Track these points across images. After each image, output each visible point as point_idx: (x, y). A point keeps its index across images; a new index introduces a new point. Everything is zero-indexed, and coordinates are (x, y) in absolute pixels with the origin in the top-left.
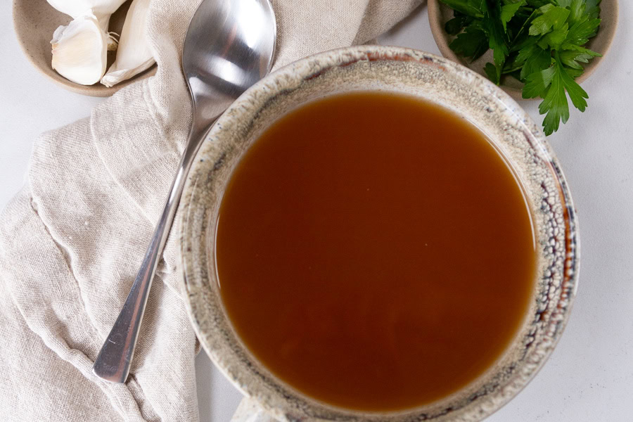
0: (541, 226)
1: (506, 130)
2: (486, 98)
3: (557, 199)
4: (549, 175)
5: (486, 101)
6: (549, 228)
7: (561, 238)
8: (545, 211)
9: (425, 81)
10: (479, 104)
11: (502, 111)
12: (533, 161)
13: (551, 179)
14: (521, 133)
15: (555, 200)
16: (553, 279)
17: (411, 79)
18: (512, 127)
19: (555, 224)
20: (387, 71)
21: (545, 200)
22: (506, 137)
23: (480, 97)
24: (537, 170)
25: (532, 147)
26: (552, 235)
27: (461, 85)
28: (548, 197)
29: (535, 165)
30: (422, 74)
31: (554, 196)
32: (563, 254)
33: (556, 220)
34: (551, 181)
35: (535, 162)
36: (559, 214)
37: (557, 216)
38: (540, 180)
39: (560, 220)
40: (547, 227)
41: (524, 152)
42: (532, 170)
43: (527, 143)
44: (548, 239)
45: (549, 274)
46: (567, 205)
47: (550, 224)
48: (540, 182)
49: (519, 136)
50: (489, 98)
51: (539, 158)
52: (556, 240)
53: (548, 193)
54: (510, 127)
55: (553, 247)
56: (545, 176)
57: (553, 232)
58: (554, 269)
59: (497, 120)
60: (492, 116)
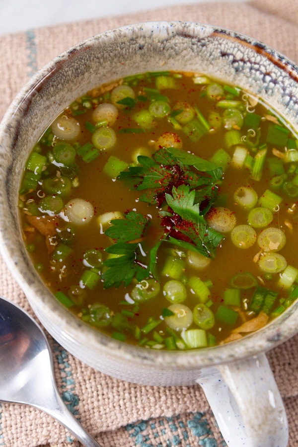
0: (247, 83)
1: (164, 48)
2: (132, 40)
3: (242, 49)
4: (221, 41)
5: (134, 42)
6: (255, 74)
7: (272, 67)
8: (241, 69)
9: (83, 74)
10: (131, 50)
11: (150, 37)
12: (201, 47)
13: (224, 42)
14: (177, 37)
15: (241, 52)
16: (295, 96)
17: (73, 81)
18: (167, 40)
19: (256, 66)
20: (54, 91)
21: (234, 61)
22: (167, 55)
23: (128, 44)
24: (209, 49)
25: (192, 37)
26: (262, 76)
27: (109, 48)
28: (234, 57)
29: (204, 48)
30: (77, 69)
31: (239, 50)
32: (284, 74)
33: (255, 63)
34: (227, 44)
35: (203, 45)
36: (254, 56)
37: (253, 60)
38: (217, 53)
39: (258, 58)
40: (253, 76)
41: (189, 49)
42: (206, 55)
43: (186, 40)
44: (262, 82)
45: (288, 98)
46: (253, 43)
47: (253, 71)
48: (219, 54)
49: (177, 41)
50: (134, 37)
51: (203, 39)
52: (268, 74)
53: (232, 54)
54: (165, 42)
55: (271, 81)
56: (219, 46)
57: (261, 73)
58: (287, 92)
59: (152, 49)
60: (146, 50)
